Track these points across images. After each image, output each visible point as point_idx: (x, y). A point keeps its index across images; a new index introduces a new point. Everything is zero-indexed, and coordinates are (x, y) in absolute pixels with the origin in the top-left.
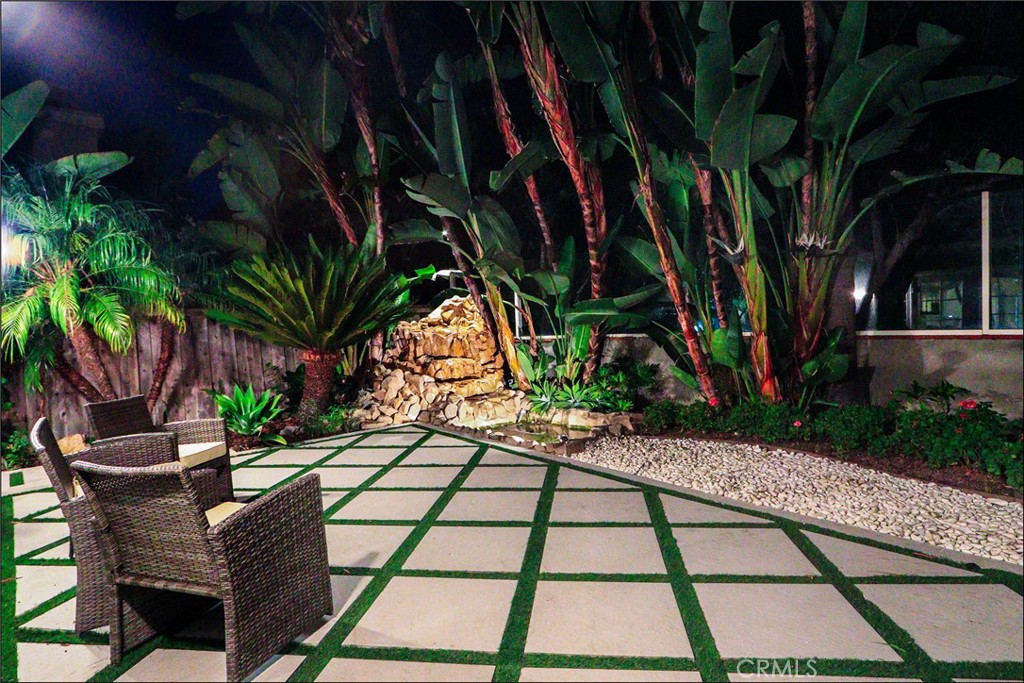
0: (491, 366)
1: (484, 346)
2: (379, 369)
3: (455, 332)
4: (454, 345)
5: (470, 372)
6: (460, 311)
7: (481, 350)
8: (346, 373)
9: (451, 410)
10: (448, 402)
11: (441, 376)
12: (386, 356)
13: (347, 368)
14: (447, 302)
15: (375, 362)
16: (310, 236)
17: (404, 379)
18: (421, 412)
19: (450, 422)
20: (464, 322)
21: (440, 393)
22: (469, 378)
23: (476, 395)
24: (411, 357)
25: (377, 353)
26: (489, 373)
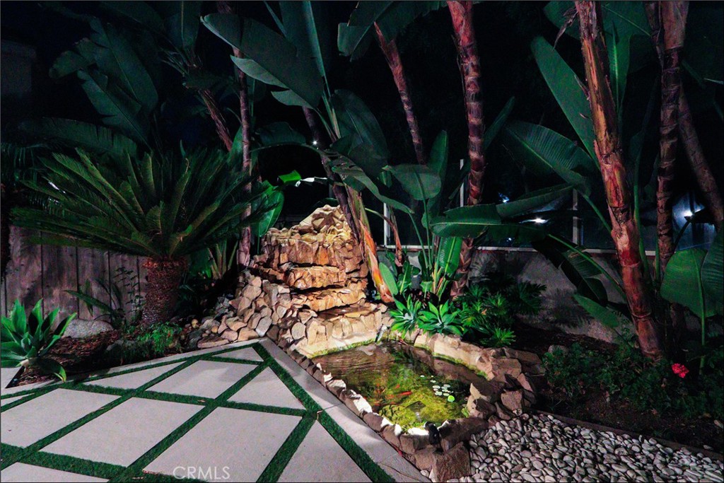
0: (356, 275)
1: (350, 255)
2: (244, 275)
3: (321, 240)
4: (319, 253)
5: (335, 280)
6: (330, 220)
7: (346, 258)
8: (215, 277)
9: (298, 329)
10: (296, 320)
11: (300, 285)
12: (253, 262)
13: (215, 271)
14: (318, 211)
15: (242, 267)
17: (262, 287)
18: (271, 326)
19: (293, 348)
20: (333, 230)
21: (292, 309)
22: (333, 287)
23: (336, 307)
24: (275, 264)
25: (244, 259)
26: (353, 282)
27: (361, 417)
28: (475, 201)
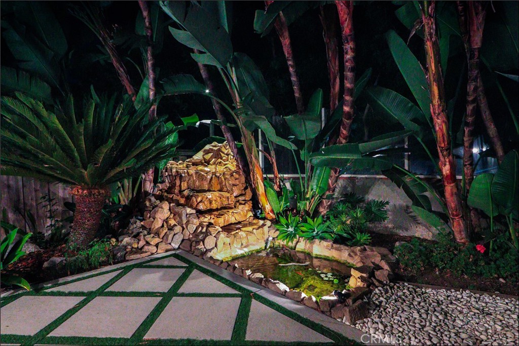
0: (243, 198)
1: (237, 182)
2: (150, 200)
3: (214, 171)
4: (213, 181)
5: (225, 203)
6: (218, 154)
7: (234, 185)
8: (123, 203)
9: (210, 242)
10: (207, 234)
11: (201, 207)
12: (156, 189)
13: (124, 198)
14: (207, 147)
15: (147, 194)
16: (92, 87)
17: (170, 210)
18: (183, 240)
19: (209, 255)
20: (220, 163)
21: (201, 225)
22: (225, 208)
23: (232, 224)
24: (176, 191)
25: (149, 187)
26: (241, 204)
27: (284, 294)
28: (344, 141)
